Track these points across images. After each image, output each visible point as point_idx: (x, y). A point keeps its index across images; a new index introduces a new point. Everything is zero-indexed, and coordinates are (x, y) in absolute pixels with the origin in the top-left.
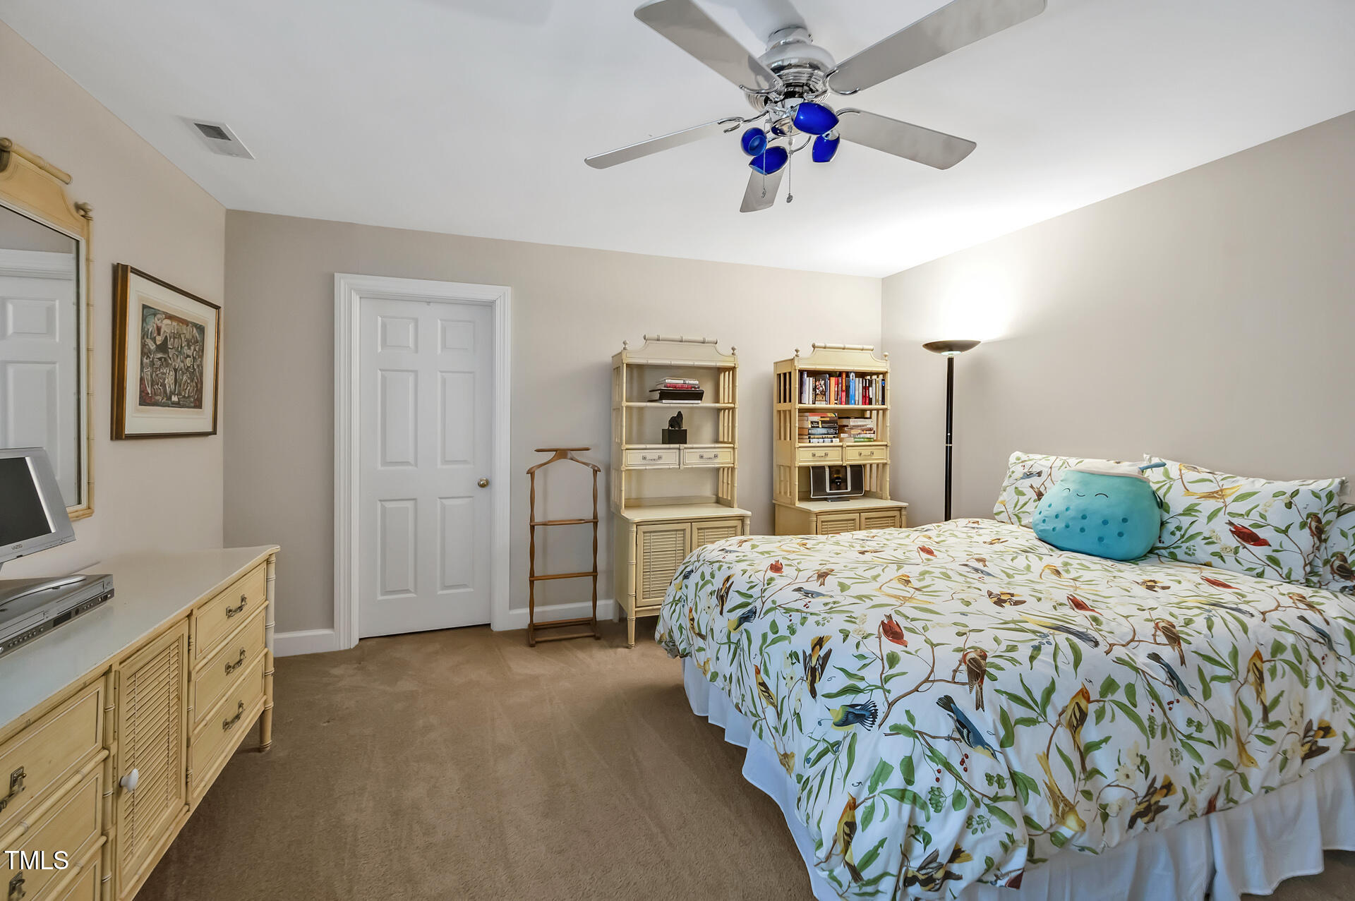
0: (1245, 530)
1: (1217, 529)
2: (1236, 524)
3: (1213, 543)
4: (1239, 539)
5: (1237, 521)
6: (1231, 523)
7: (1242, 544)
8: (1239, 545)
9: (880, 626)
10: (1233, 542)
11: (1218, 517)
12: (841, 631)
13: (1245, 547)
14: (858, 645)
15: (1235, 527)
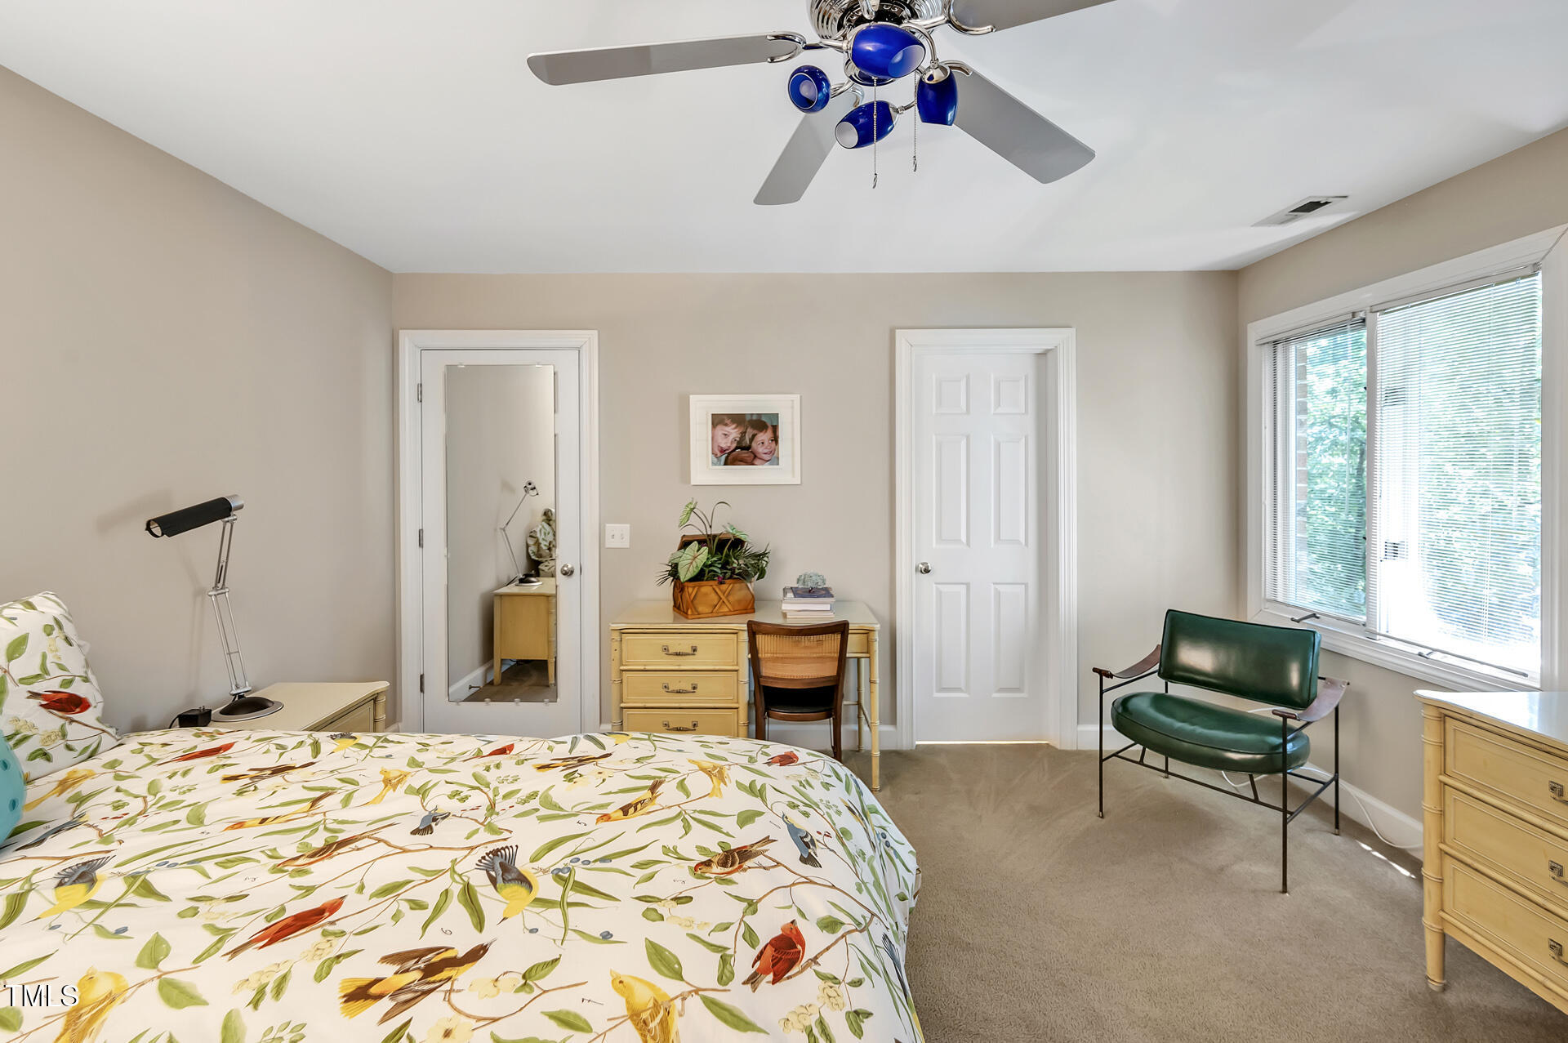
0: (60, 696)
1: (21, 715)
2: (41, 692)
3: (26, 738)
4: (60, 714)
5: (40, 687)
6: (34, 695)
7: (67, 718)
8: (63, 721)
9: (788, 978)
10: (52, 721)
11: (10, 694)
12: (858, 1032)
13: (72, 721)
14: (857, 983)
15: (44, 697)
